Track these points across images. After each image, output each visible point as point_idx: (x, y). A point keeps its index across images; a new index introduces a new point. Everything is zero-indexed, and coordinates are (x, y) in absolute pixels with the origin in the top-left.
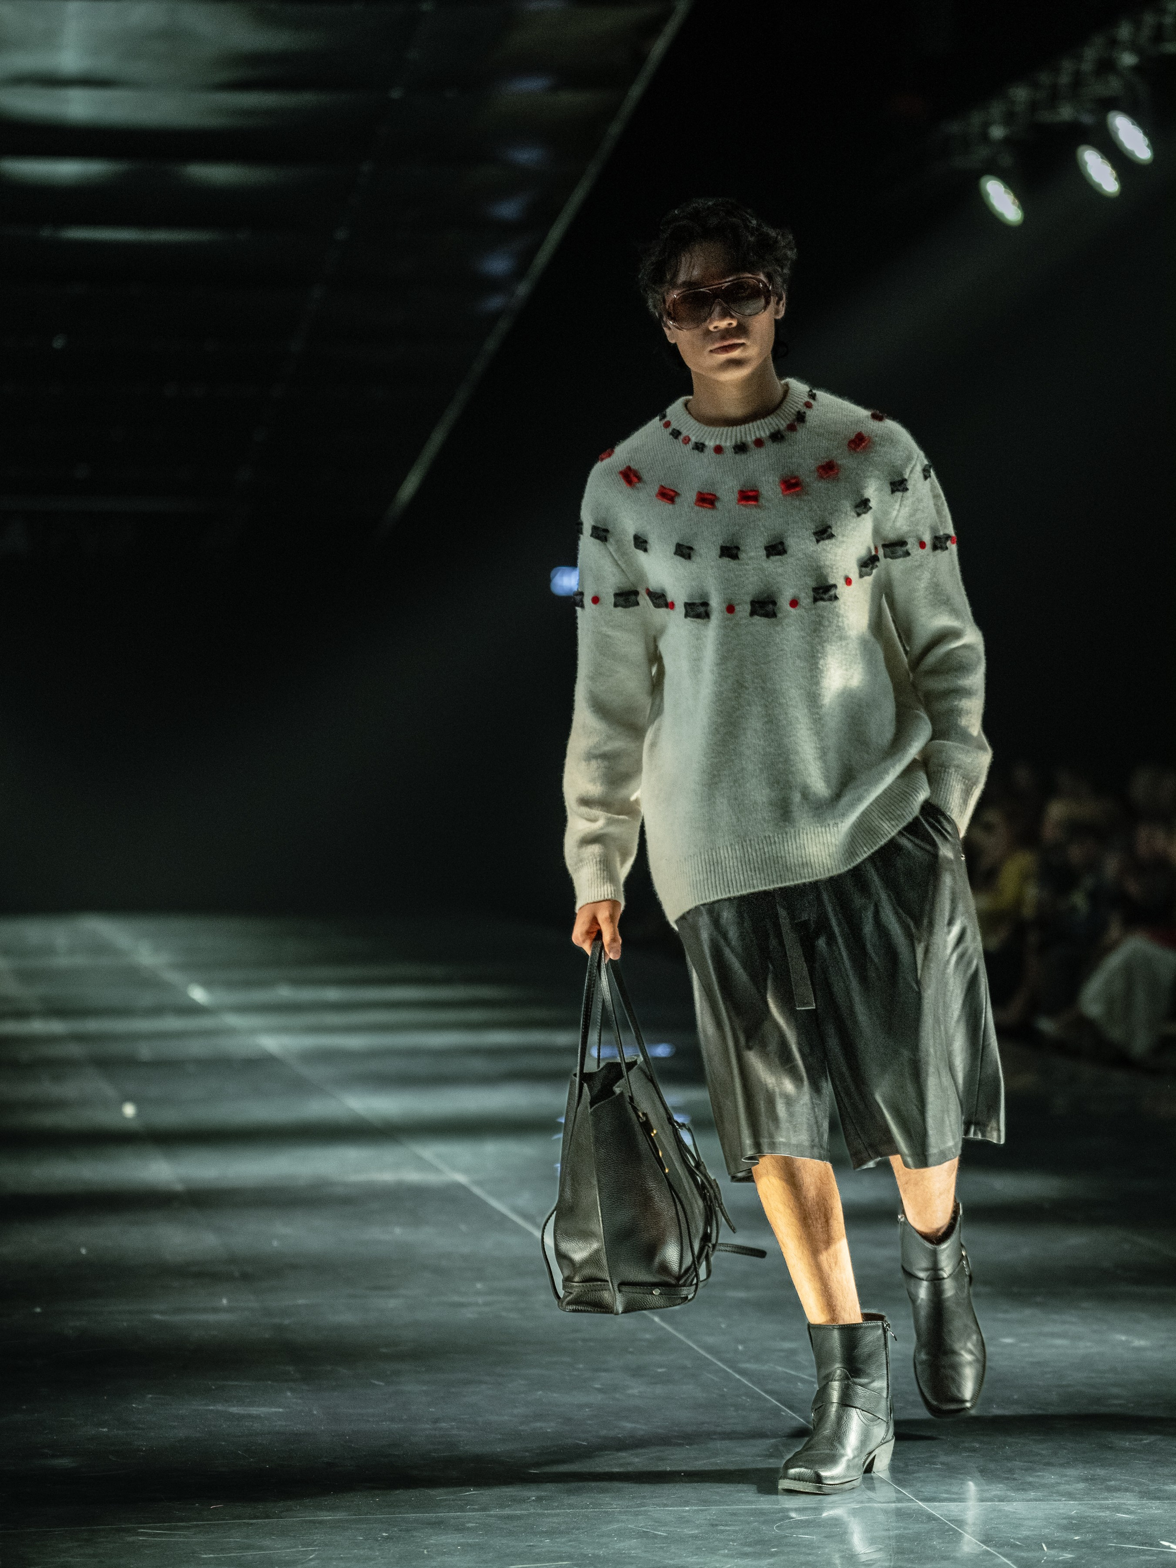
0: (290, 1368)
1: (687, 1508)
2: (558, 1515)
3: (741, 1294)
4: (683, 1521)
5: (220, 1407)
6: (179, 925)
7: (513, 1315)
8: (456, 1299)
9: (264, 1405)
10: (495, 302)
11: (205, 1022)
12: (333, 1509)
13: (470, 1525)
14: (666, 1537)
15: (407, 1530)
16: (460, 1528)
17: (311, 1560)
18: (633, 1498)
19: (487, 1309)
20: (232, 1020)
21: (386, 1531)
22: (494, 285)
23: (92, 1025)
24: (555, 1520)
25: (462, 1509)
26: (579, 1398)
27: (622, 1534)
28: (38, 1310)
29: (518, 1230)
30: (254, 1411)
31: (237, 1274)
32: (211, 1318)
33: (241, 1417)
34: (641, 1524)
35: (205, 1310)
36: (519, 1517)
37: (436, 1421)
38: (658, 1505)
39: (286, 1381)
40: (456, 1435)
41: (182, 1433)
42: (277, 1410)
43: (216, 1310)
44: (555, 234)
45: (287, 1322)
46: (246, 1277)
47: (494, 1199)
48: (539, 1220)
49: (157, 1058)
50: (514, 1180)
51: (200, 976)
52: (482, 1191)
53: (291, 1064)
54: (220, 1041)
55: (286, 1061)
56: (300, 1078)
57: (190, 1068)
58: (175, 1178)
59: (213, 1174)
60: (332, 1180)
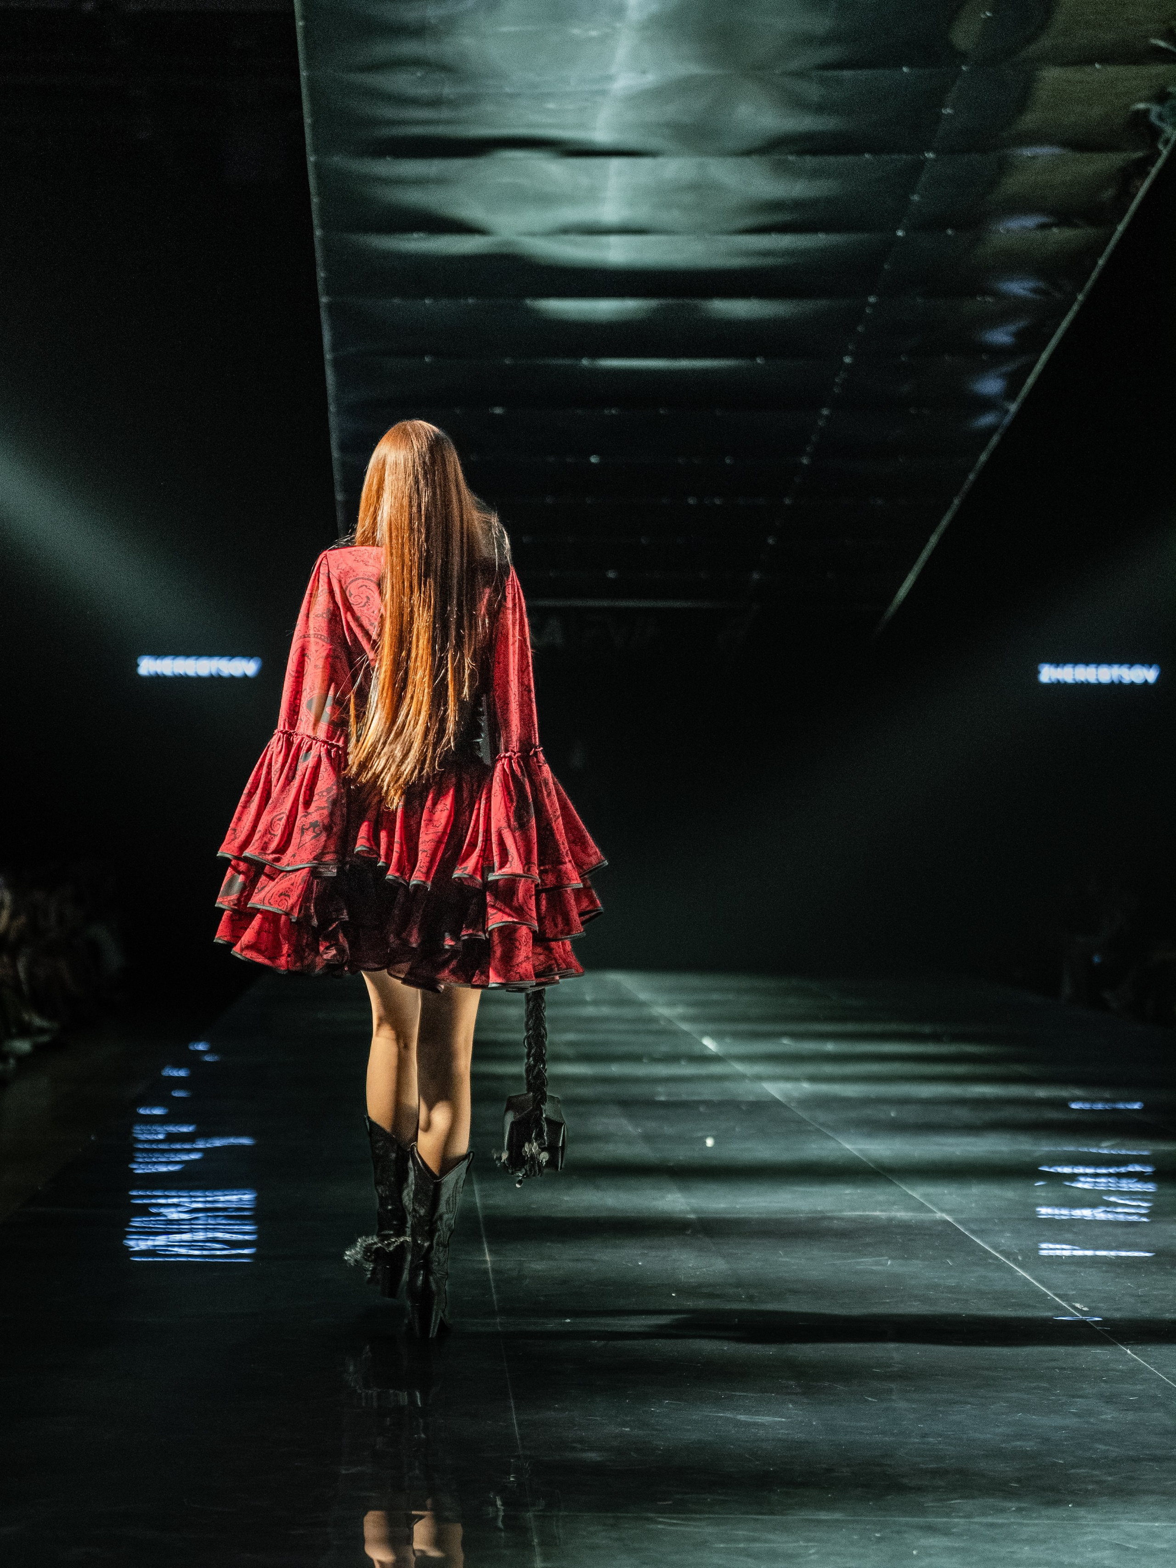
0: (792, 1383)
1: (1157, 1524)
2: (1034, 1525)
4: (1153, 1535)
5: (728, 1415)
6: (692, 980)
9: (768, 1416)
10: (987, 420)
12: (829, 1509)
13: (954, 1530)
14: (1137, 1550)
15: (898, 1532)
16: (946, 1532)
17: (810, 1555)
18: (1106, 1512)
20: (740, 1068)
21: (879, 1532)
22: (986, 404)
23: (615, 1069)
24: (1034, 1529)
25: (948, 1515)
26: (1057, 1420)
27: (1096, 1546)
28: (568, 1321)
29: (1001, 1266)
30: (759, 1419)
33: (748, 1424)
34: (1114, 1536)
36: (1002, 1525)
37: (925, 1435)
38: (1130, 1520)
39: (789, 1394)
40: (942, 1449)
41: (695, 1436)
42: (779, 1419)
44: (1044, 357)
47: (978, 1237)
48: (1020, 1258)
49: (672, 1099)
50: (996, 1221)
51: (710, 1027)
52: (967, 1230)
53: (793, 1109)
54: (728, 1085)
55: (788, 1105)
56: (801, 1122)
57: (702, 1109)
58: (688, 1208)
59: (722, 1206)
60: (829, 1214)
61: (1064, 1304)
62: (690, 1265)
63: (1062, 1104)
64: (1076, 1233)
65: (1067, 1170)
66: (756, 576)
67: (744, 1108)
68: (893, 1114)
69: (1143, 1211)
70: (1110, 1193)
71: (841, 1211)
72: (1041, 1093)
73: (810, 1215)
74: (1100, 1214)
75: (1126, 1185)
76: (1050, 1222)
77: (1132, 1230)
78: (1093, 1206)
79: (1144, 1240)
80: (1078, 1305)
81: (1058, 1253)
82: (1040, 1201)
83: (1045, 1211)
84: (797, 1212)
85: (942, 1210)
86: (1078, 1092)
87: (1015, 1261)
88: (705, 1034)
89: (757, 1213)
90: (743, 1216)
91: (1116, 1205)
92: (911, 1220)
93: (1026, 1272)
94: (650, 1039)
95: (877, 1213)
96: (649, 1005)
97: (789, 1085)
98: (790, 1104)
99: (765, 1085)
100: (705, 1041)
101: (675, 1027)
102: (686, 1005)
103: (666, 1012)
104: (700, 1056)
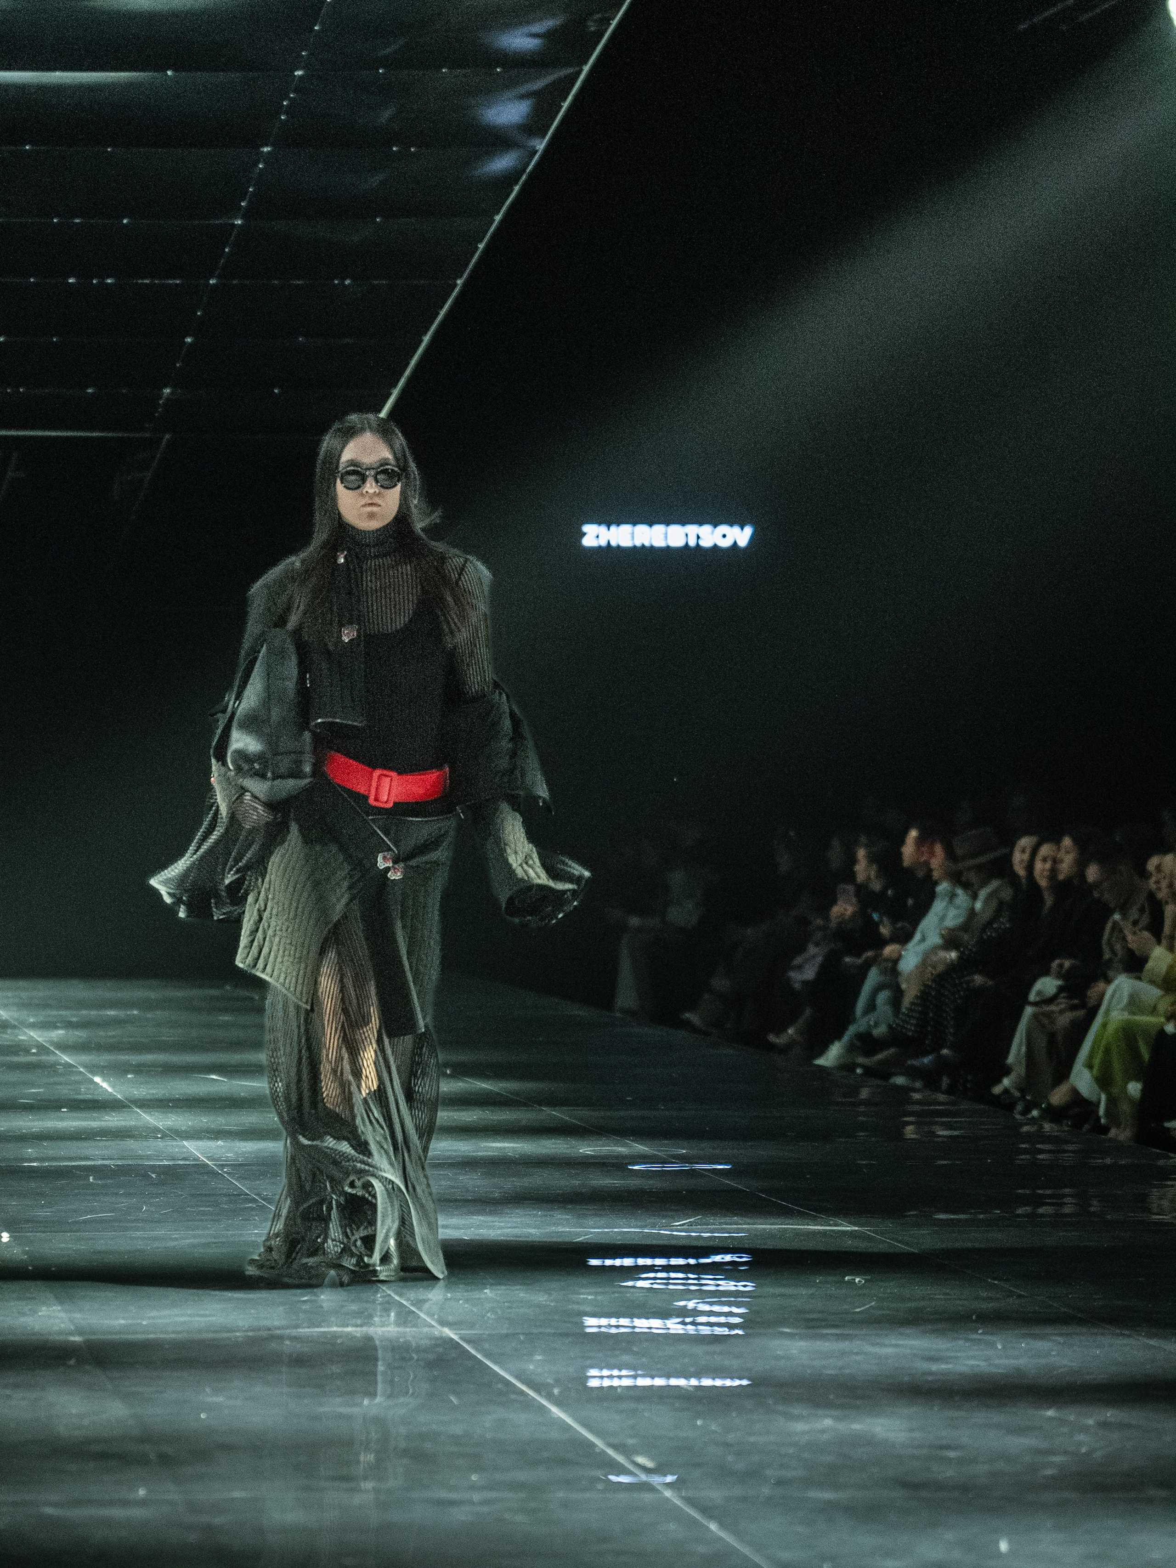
3: (828, 1495)
6: (78, 990)
7: (520, 1518)
8: (444, 1494)
11: (112, 1120)
19: (485, 1509)
20: (149, 1118)
29: (528, 1405)
31: (152, 1456)
32: (117, 1513)
35: (111, 1503)
43: (125, 1503)
45: (218, 1520)
46: (165, 1460)
47: (495, 1362)
48: (556, 1391)
49: (47, 1164)
50: (522, 1338)
51: (105, 1058)
52: (477, 1350)
53: (226, 1176)
54: (131, 1144)
55: (220, 1172)
56: (237, 1197)
57: (91, 1179)
58: (72, 1328)
59: (122, 1322)
60: (278, 1332)
61: (620, 1458)
62: (74, 1411)
63: (618, 1165)
64: (636, 1354)
65: (628, 1262)
66: (167, 391)
67: (154, 1176)
69: (737, 1320)
70: (687, 1294)
71: (297, 1327)
72: (587, 1149)
73: (250, 1334)
74: (674, 1326)
75: (710, 1283)
76: (600, 1338)
77: (717, 1348)
78: (664, 1315)
79: (735, 1363)
80: (641, 1460)
81: (616, 1383)
82: (588, 1309)
83: (592, 1324)
84: (230, 1330)
85: (443, 1323)
86: (641, 1148)
87: (550, 1397)
88: (95, 1069)
89: (173, 1332)
90: (152, 1336)
91: (696, 1313)
92: (398, 1338)
93: (565, 1411)
94: (15, 1077)
95: (349, 1329)
96: (14, 1027)
97: (220, 1143)
98: (222, 1170)
99: (185, 1143)
100: (97, 1079)
101: (51, 1058)
102: (69, 1025)
103: (40, 1037)
104: (90, 1101)
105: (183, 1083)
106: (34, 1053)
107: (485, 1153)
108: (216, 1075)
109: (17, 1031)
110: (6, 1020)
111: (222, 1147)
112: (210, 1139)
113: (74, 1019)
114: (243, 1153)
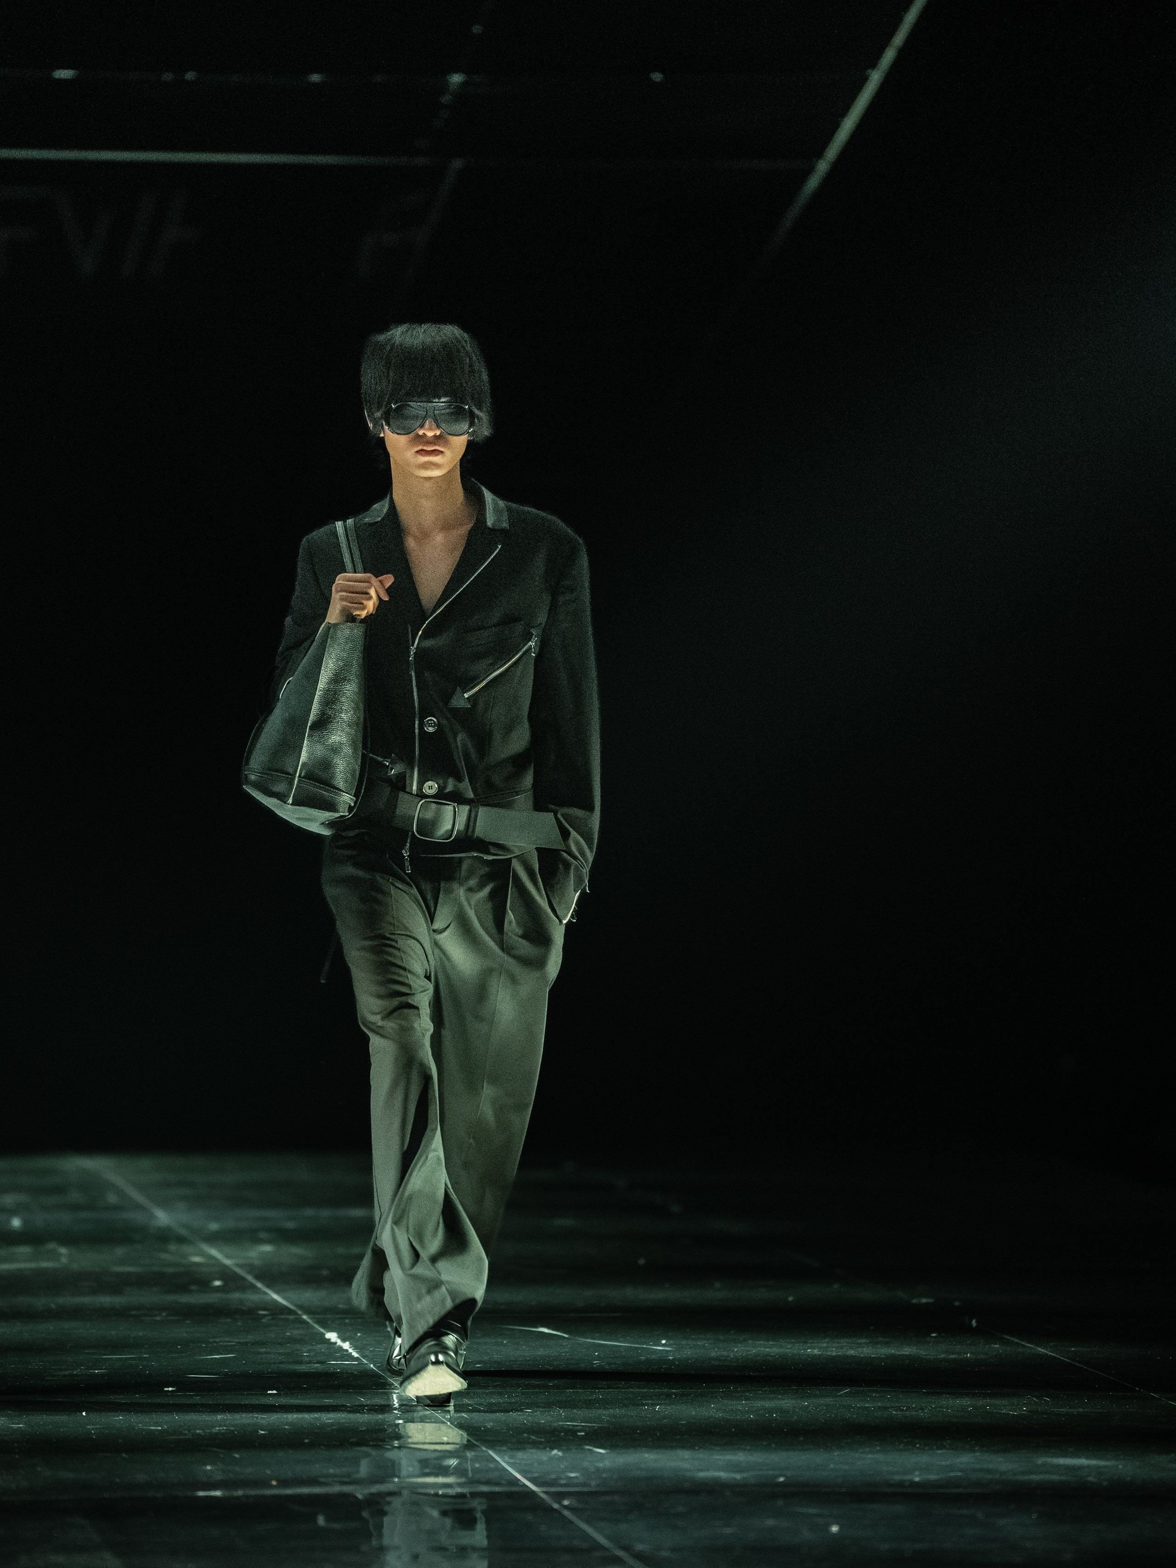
49: (240, 1493)
53: (566, 1513)
55: (556, 1506)
56: (585, 1553)
57: (321, 1521)
66: (456, 79)
68: (835, 1529)
88: (328, 1317)
94: (183, 1331)
96: (181, 1240)
97: (555, 1452)
98: (559, 1503)
99: (491, 1452)
100: (332, 1336)
101: (252, 1298)
102: (284, 1236)
103: (228, 1257)
104: (317, 1375)
105: (488, 1340)
106: (218, 1287)
107: (1047, 1477)
108: (549, 1328)
109: (186, 1249)
110: (168, 1229)
111: (560, 1459)
112: (536, 1445)
113: (290, 1225)
114: (598, 1470)
